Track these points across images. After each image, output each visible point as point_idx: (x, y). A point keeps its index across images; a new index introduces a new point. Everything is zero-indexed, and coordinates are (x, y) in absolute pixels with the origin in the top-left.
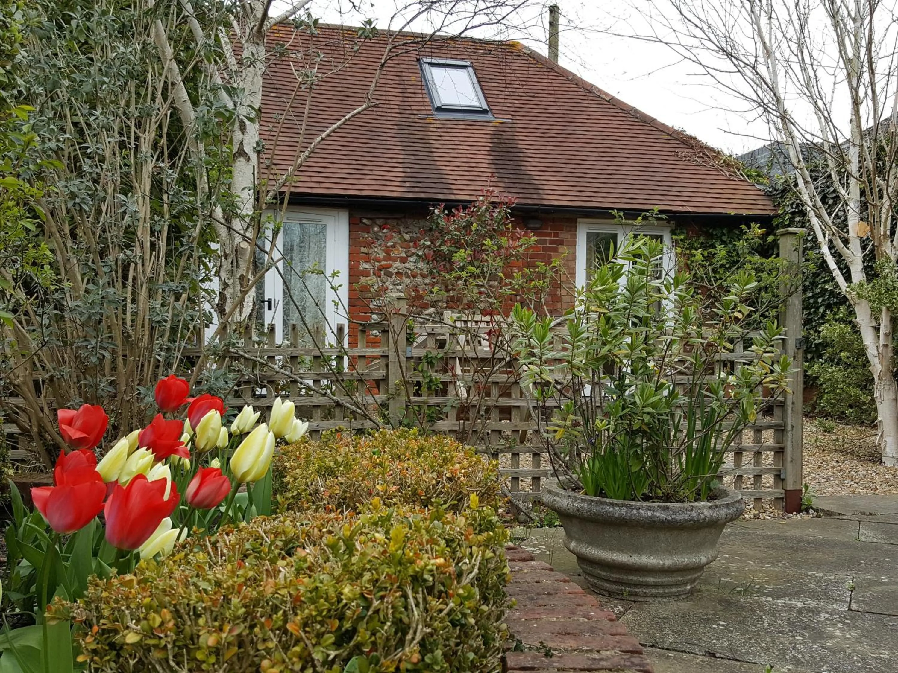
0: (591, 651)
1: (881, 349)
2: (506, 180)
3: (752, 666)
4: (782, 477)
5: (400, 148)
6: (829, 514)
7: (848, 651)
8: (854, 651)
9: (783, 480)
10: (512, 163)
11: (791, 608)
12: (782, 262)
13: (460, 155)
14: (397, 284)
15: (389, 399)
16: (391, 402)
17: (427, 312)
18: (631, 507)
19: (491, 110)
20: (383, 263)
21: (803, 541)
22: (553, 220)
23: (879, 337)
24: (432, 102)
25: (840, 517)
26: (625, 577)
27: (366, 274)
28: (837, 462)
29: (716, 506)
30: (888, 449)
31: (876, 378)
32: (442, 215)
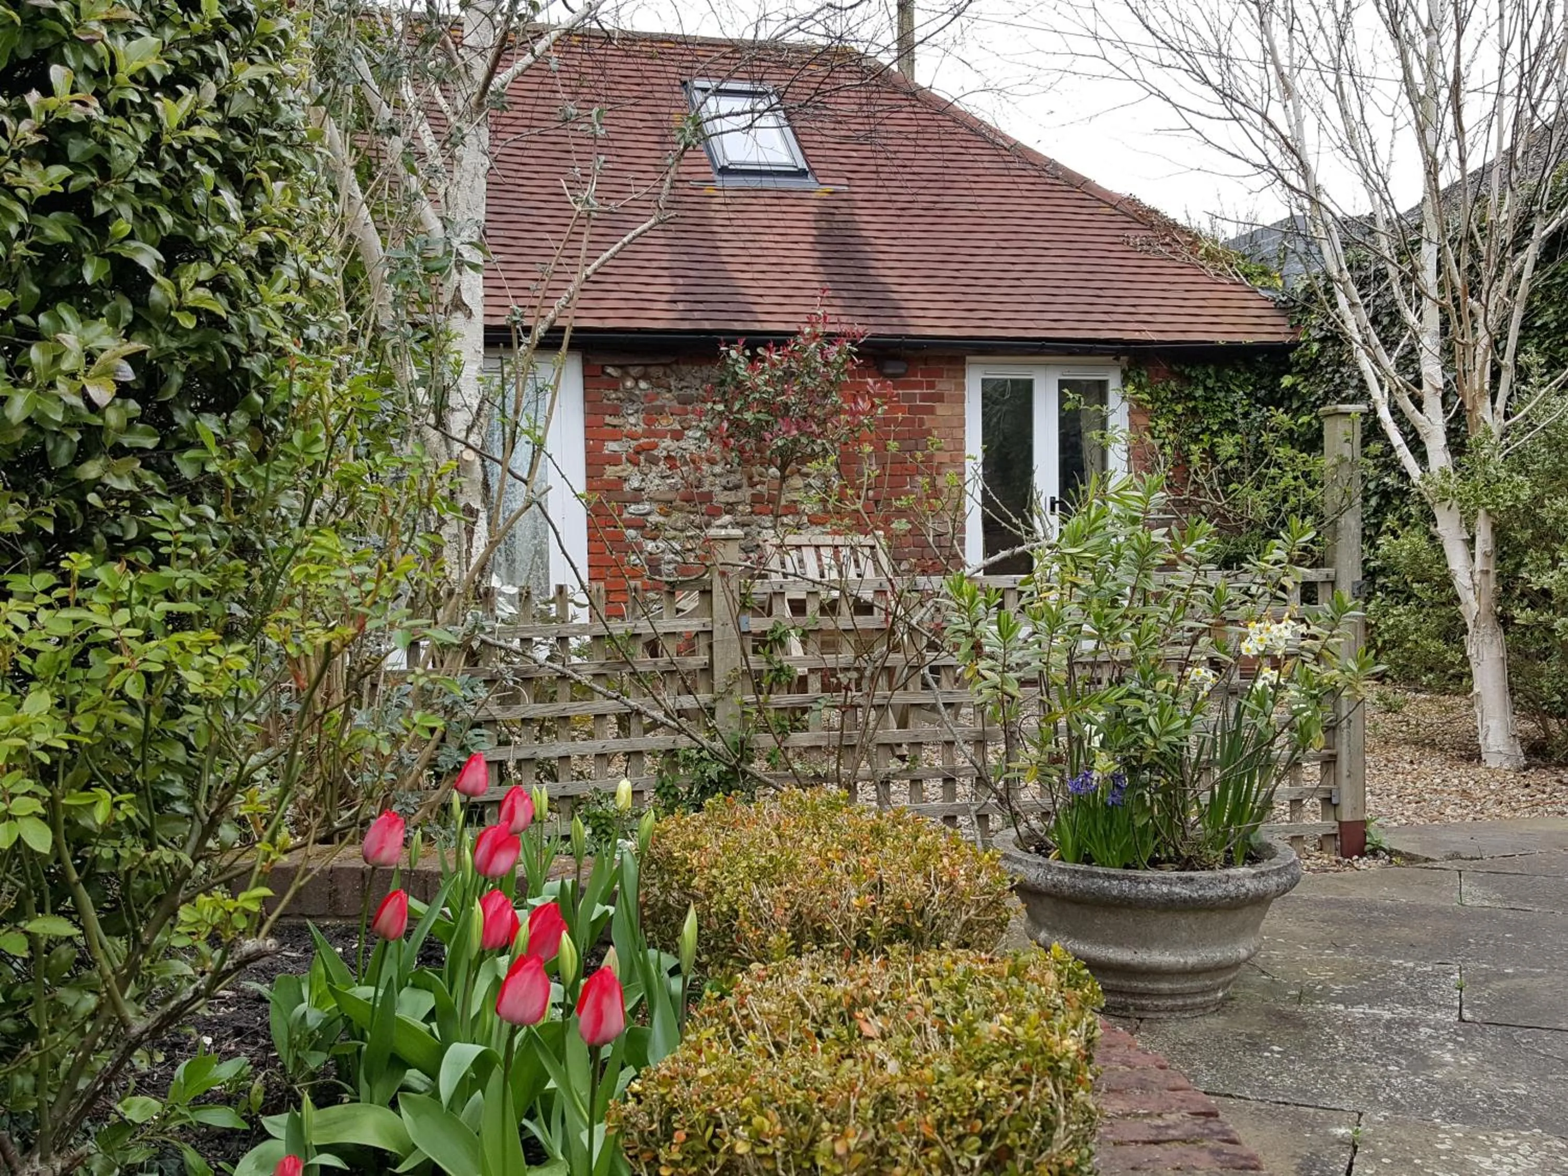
0: (1149, 1115)
1: (1477, 577)
2: (845, 294)
3: (1332, 1113)
4: (1334, 801)
5: (663, 241)
6: (1411, 858)
7: (1467, 1086)
8: (1475, 1085)
9: (1336, 805)
10: (852, 263)
11: (1376, 1020)
12: (1327, 461)
13: (766, 252)
14: (668, 477)
15: (715, 700)
16: (719, 705)
17: (718, 522)
18: (1136, 880)
19: (812, 170)
20: (643, 440)
21: (1377, 909)
22: (926, 361)
23: (1473, 556)
24: (711, 158)
25: (1429, 864)
26: (1126, 984)
27: (614, 460)
28: (1412, 762)
29: (1263, 874)
30: (1490, 740)
31: (1470, 626)
32: (741, 359)
